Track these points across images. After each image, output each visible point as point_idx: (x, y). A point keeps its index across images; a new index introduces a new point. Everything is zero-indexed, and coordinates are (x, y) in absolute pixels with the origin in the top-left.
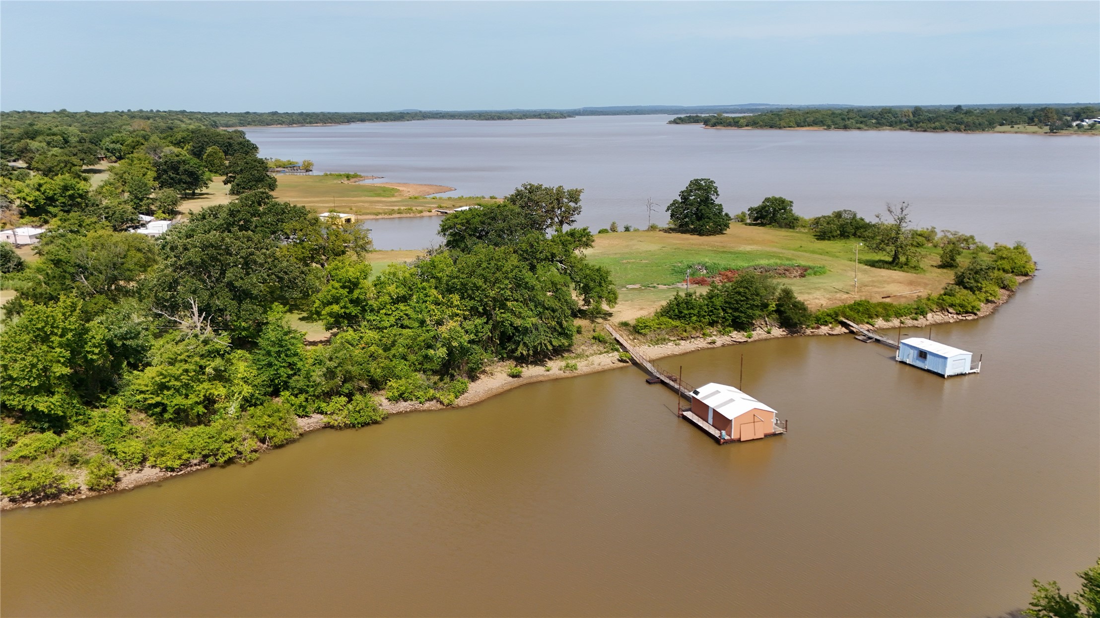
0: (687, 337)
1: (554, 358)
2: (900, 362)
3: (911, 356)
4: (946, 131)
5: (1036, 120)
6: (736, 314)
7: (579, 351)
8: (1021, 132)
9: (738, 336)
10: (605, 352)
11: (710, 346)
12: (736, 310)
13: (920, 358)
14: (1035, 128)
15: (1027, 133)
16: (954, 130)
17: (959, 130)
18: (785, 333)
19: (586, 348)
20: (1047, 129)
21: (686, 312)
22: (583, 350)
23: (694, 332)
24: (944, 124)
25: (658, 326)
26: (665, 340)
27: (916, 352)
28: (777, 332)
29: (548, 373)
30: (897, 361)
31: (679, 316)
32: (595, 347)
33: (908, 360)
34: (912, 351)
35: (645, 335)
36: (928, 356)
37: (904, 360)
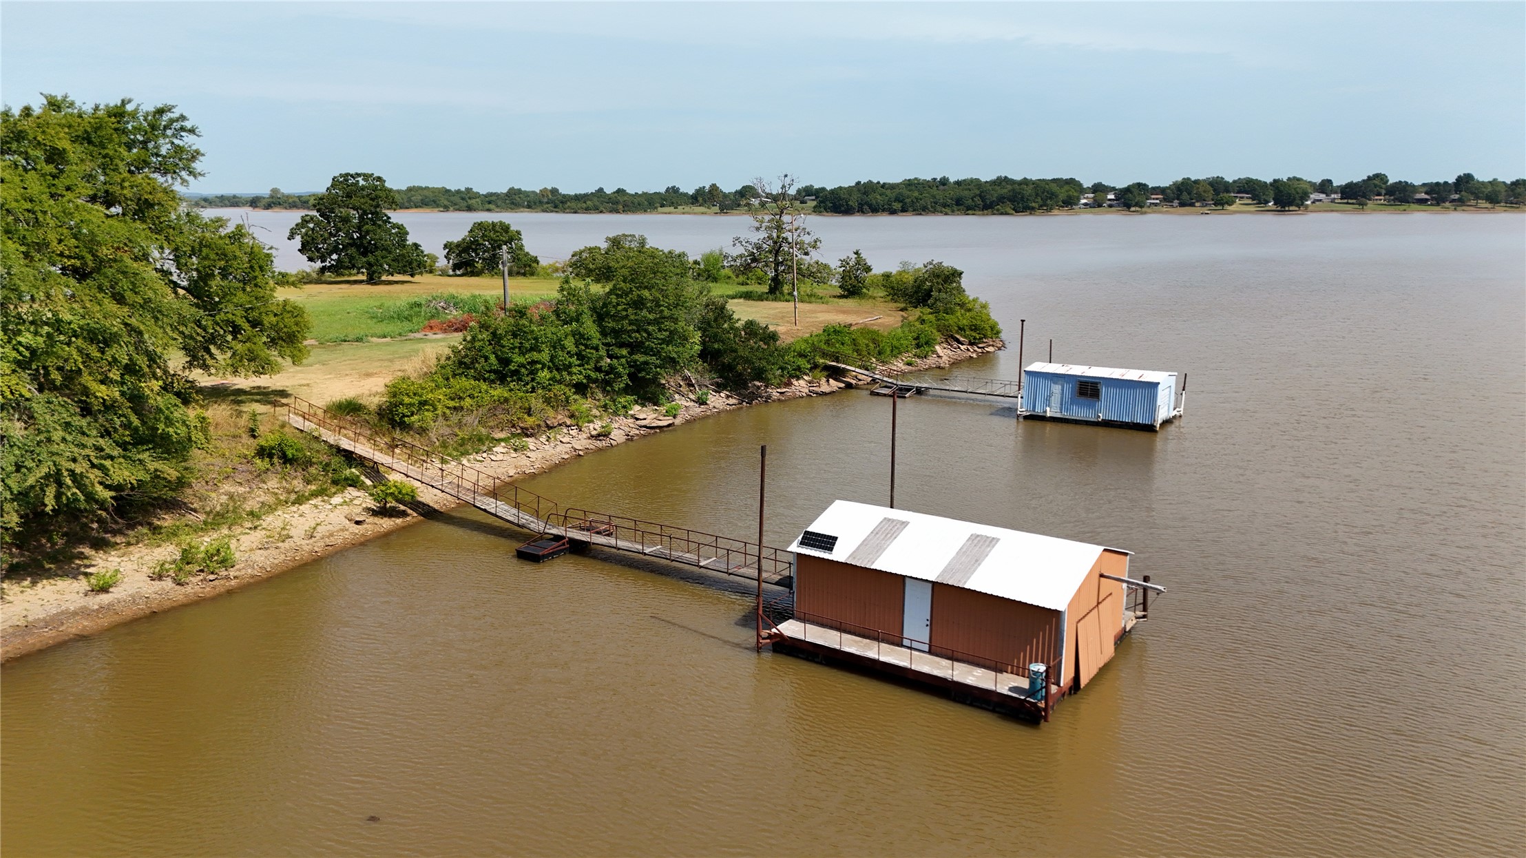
0: (539, 426)
1: (118, 539)
2: (1026, 418)
3: (1056, 400)
4: (601, 212)
5: (700, 199)
6: (640, 358)
7: (218, 500)
8: (689, 213)
9: (649, 415)
10: (314, 495)
11: (599, 444)
12: (635, 347)
13: (1082, 399)
14: (702, 209)
15: (695, 214)
16: (611, 212)
17: (617, 212)
18: (731, 401)
19: (241, 490)
20: (716, 209)
21: (521, 360)
22: (231, 497)
23: (551, 413)
24: (597, 203)
25: (452, 404)
26: (480, 440)
27: (1068, 388)
28: (719, 401)
29: (104, 598)
30: (1018, 416)
31: (502, 375)
32: (273, 483)
33: (1048, 409)
34: (1056, 389)
35: (423, 431)
36: (1103, 390)
37: (1039, 411)
